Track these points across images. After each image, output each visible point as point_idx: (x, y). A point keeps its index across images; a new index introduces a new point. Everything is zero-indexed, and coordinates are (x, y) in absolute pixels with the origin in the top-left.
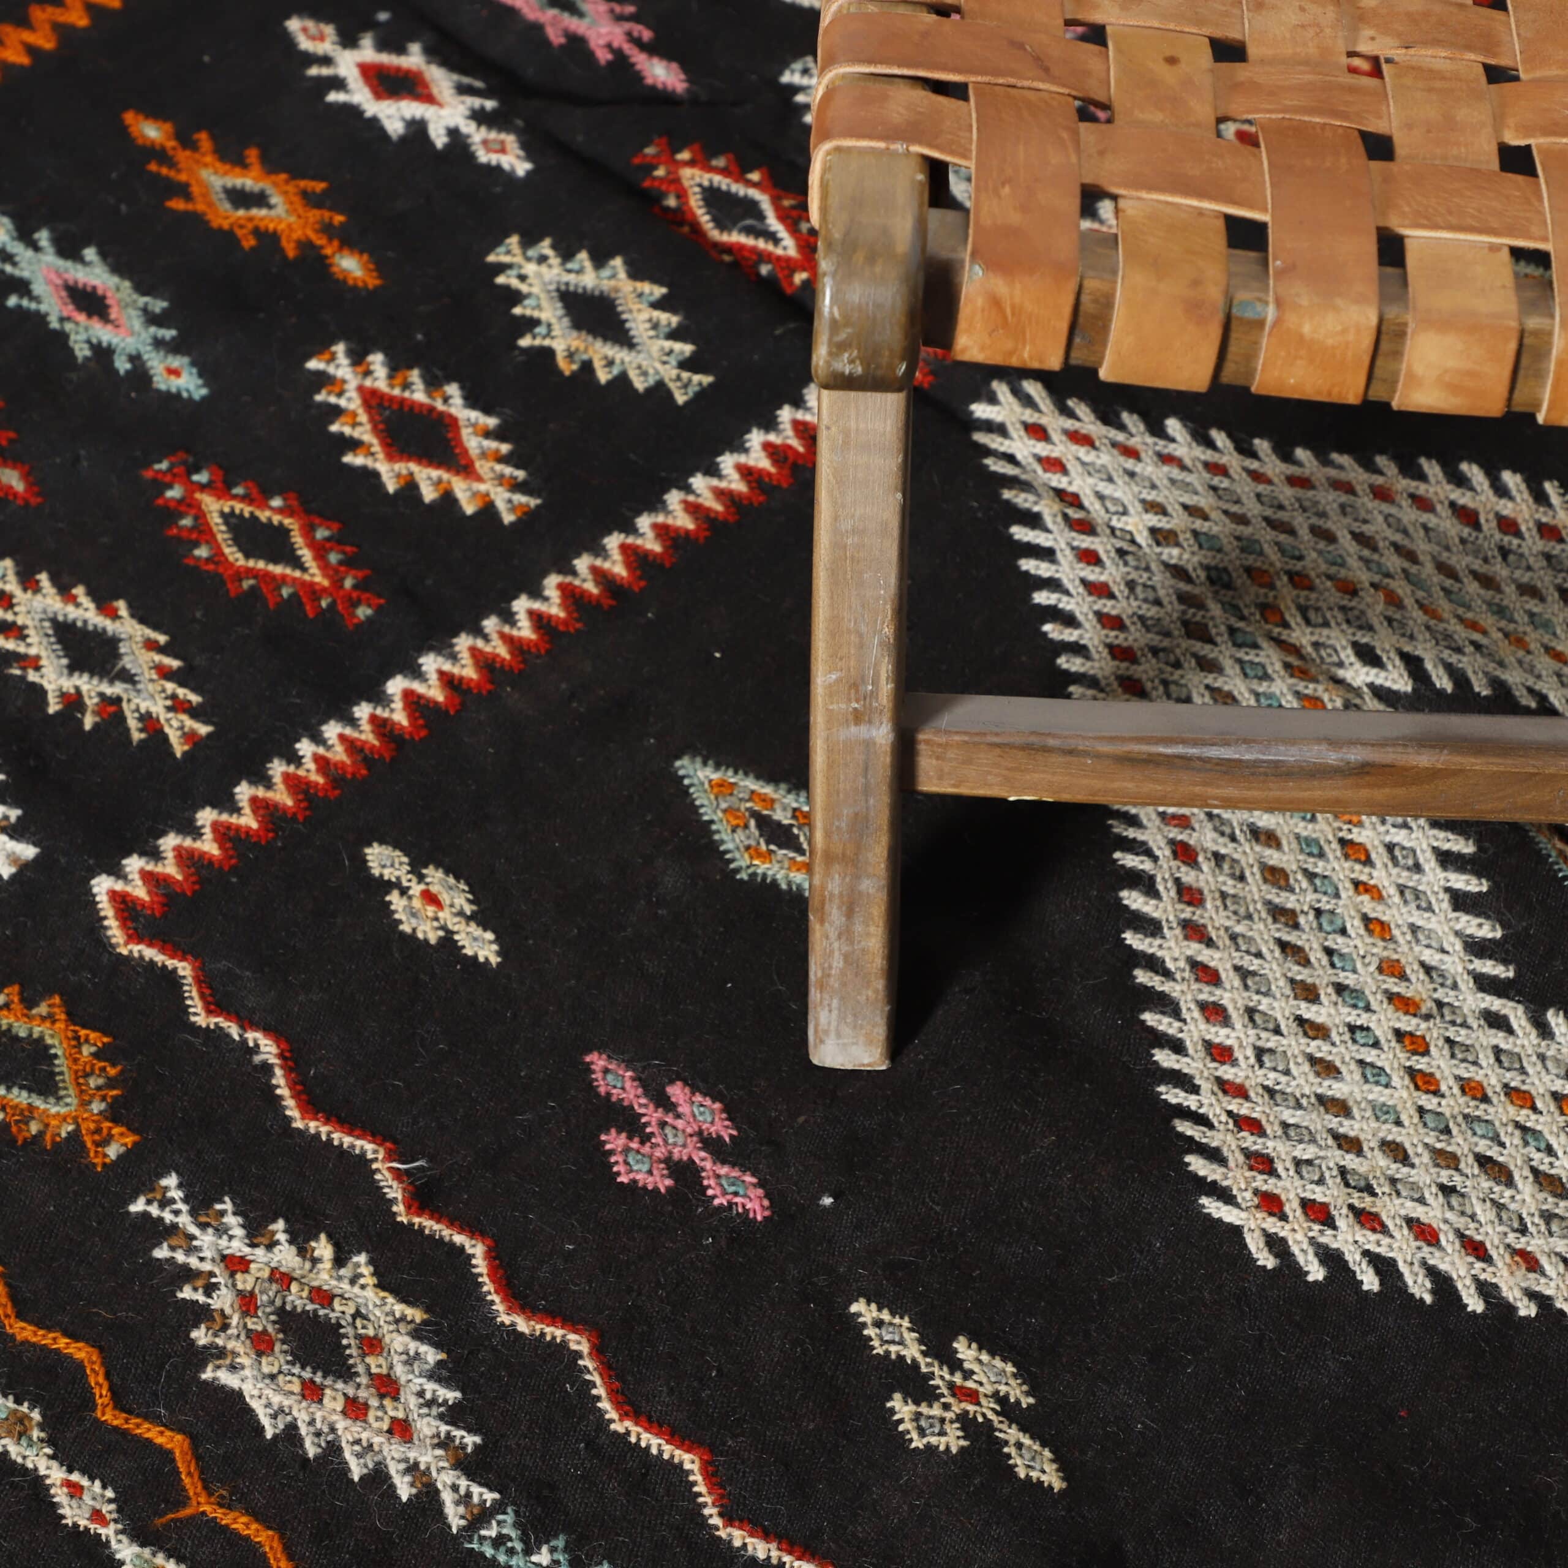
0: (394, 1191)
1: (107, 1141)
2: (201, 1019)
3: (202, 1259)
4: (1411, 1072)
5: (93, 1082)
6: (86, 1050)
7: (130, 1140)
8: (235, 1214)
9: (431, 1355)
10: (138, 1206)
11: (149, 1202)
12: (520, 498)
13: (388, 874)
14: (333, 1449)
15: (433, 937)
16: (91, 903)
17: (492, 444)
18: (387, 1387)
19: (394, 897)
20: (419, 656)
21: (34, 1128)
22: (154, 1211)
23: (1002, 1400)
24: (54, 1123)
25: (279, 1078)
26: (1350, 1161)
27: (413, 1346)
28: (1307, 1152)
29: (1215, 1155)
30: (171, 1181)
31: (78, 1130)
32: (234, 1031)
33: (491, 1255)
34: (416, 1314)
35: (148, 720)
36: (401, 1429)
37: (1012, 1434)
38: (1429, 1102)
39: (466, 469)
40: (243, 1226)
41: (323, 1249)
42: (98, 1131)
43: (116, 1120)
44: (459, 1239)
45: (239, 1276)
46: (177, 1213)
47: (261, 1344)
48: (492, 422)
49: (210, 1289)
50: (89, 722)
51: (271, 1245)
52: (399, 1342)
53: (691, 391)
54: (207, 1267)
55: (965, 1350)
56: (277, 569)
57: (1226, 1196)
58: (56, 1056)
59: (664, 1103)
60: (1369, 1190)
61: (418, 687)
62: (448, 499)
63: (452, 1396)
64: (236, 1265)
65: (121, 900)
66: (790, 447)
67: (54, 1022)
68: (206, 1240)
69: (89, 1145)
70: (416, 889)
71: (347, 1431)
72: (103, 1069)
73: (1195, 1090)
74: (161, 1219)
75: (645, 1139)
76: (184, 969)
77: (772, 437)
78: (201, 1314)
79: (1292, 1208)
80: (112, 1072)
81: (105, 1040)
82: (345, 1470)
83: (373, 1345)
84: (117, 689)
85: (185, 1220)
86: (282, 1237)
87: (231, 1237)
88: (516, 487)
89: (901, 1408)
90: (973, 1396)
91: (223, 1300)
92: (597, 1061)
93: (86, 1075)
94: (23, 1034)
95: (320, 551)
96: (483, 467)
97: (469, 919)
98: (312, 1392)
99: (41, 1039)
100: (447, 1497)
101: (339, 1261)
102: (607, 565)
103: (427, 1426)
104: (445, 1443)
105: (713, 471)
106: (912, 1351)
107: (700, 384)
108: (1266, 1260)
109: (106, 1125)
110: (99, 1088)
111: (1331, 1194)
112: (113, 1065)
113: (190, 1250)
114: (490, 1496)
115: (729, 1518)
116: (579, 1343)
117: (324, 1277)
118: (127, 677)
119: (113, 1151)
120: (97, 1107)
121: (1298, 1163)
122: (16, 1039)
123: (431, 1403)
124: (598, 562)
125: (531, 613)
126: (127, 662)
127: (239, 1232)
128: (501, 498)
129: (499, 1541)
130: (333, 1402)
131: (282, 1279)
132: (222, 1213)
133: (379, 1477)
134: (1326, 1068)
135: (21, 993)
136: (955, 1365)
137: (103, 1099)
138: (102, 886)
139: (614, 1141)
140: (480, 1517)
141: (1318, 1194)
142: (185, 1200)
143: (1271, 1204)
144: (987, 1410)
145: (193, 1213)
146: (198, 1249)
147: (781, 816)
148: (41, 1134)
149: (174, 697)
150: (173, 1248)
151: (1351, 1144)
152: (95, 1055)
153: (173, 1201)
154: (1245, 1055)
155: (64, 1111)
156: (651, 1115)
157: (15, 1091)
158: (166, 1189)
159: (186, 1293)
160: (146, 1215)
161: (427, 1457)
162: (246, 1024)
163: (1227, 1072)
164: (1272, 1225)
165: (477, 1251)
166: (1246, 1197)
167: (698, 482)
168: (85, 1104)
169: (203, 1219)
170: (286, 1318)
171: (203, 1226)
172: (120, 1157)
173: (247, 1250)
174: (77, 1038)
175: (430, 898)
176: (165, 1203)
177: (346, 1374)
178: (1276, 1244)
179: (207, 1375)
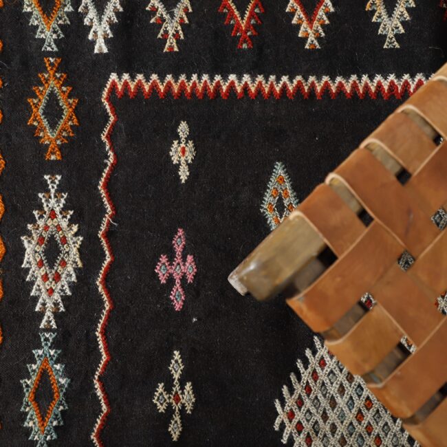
0: (103, 228)
1: (53, 153)
2: (103, 138)
3: (47, 206)
4: (360, 411)
5: (64, 134)
6: (70, 123)
7: (59, 158)
8: (65, 200)
9: (74, 279)
10: (47, 177)
11: (50, 179)
12: (316, 42)
13: (181, 134)
14: (32, 283)
15: (175, 162)
16: (107, 79)
17: (325, 17)
18: (57, 278)
19: (176, 142)
20: (245, 73)
21: (41, 134)
22: (49, 182)
23: (183, 406)
24: (46, 137)
25: (107, 170)
26: (321, 422)
27: (72, 272)
28: (313, 410)
29: (292, 391)
30: (59, 177)
31: (49, 145)
32: (107, 148)
33: (110, 264)
34: (80, 265)
35: (166, 32)
36: (51, 292)
37: (177, 418)
38: (355, 423)
39: (310, 21)
40: (64, 205)
41: (75, 228)
42: (53, 149)
43: (60, 150)
44: (107, 252)
45: (50, 219)
46: (53, 187)
47: (41, 239)
48: (332, 10)
49: (41, 217)
50: (152, 21)
51: (64, 217)
52: (70, 268)
53: (391, 46)
54: (46, 209)
55: (188, 386)
56: (236, 13)
57: (283, 404)
58: (62, 118)
59: (184, 259)
60: (317, 433)
61: (236, 82)
62: (298, 26)
63: (69, 293)
64: (53, 215)
65: (114, 85)
66: (397, 88)
67: (71, 107)
68: (53, 201)
69: (49, 151)
70: (183, 145)
71: (39, 281)
72: (69, 132)
73: (306, 368)
74: (48, 185)
75: (171, 264)
76: (112, 119)
77: (395, 81)
78: (33, 221)
79: (295, 421)
80: (71, 134)
81: (77, 124)
82: (30, 291)
83: (64, 264)
84: (166, 17)
85: (53, 191)
86: (69, 217)
87: (59, 206)
88: (319, 38)
89: (161, 388)
90: (177, 399)
91: (41, 223)
92: (181, 232)
93: (64, 130)
94: (61, 104)
95: (252, 15)
96: (316, 24)
97: (188, 164)
98: (40, 264)
99: (63, 110)
100: (45, 318)
101: (76, 235)
102: (317, 85)
103: (56, 296)
104: (56, 304)
105: (371, 78)
106: (176, 376)
107: (395, 46)
108: (277, 428)
109: (56, 149)
110: (64, 137)
111: (307, 427)
112: (73, 133)
113: (47, 201)
114: (54, 326)
115: (100, 379)
116: (107, 306)
117: (69, 235)
118: (172, 16)
119: (53, 157)
120: (59, 142)
121: (308, 411)
122: (58, 104)
123: (62, 290)
124: (316, 82)
125: (285, 83)
126: (176, 10)
127: (61, 206)
128: (311, 38)
129: (46, 339)
130: (42, 271)
131: (59, 228)
132: (62, 197)
133: (36, 299)
134: (342, 390)
135: (71, 91)
136: (182, 388)
137: (62, 141)
138: (114, 76)
139: (164, 259)
140: (49, 329)
141: (304, 423)
142: (58, 186)
143: (291, 415)
144: (177, 407)
145: (56, 191)
146: (49, 202)
147: (286, 202)
148: (41, 138)
149: (177, 32)
150: (44, 196)
151: (325, 417)
152: (71, 126)
153: (55, 183)
154: (327, 370)
155: (51, 136)
156: (178, 259)
157: (45, 120)
158: (56, 178)
159: (35, 213)
160: (46, 181)
161: (50, 305)
162: (112, 148)
163: (319, 370)
164: (286, 421)
165: (108, 259)
166: (287, 409)
167: (365, 78)
168: (57, 139)
169: (57, 195)
170: (52, 238)
171: (55, 196)
172: (53, 161)
173: (58, 213)
174: (71, 117)
175: (183, 151)
176: (53, 182)
177: (51, 267)
178: (283, 426)
179: (22, 238)
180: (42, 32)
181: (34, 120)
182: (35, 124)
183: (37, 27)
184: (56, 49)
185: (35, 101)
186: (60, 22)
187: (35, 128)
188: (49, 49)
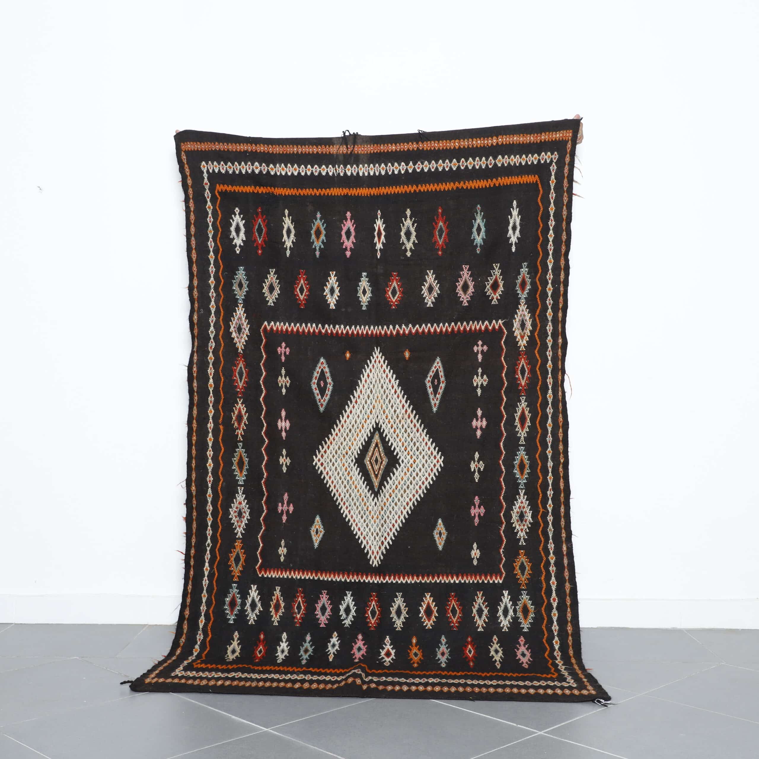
0: (504, 526)
1: (522, 553)
2: (504, 559)
4: (414, 463)
7: (520, 551)
8: (517, 536)
9: (514, 507)
10: (524, 544)
12: (427, 596)
13: (476, 560)
14: (528, 505)
15: (478, 550)
16: (503, 581)
17: (423, 605)
18: (520, 507)
19: (478, 557)
20: (453, 583)
21: (526, 560)
23: (474, 463)
24: (525, 558)
25: (503, 547)
26: (428, 460)
27: (514, 509)
28: (430, 463)
29: (437, 469)
30: (520, 544)
31: (524, 556)
32: (503, 555)
33: (501, 512)
34: (512, 512)
35: (482, 599)
36: (522, 503)
37: (476, 459)
38: (416, 459)
39: (428, 603)
41: (514, 525)
43: (519, 554)
44: (502, 516)
45: (523, 528)
47: (526, 521)
48: (420, 608)
49: (526, 529)
50: (487, 603)
51: (518, 529)
52: (515, 511)
53: (399, 593)
54: (524, 532)
55: (472, 470)
56: (456, 606)
57: (440, 465)
58: (519, 566)
59: (475, 515)
60: (429, 456)
61: (456, 580)
62: (433, 601)
63: (515, 502)
64: (522, 530)
65: (501, 579)
67: (516, 570)
68: (522, 535)
69: (524, 554)
70: (476, 556)
71: (526, 506)
73: (432, 477)
74: (524, 541)
75: (479, 513)
76: (501, 566)
78: (528, 527)
79: (436, 460)
80: (516, 560)
81: (514, 564)
82: (529, 503)
83: (518, 512)
84: (481, 605)
85: (522, 539)
86: (516, 530)
88: (426, 597)
89: (482, 469)
90: (476, 465)
91: (526, 527)
92: (476, 524)
93: (518, 561)
94: (520, 571)
95: (450, 605)
96: (426, 602)
97: (473, 549)
98: (526, 512)
99: (519, 569)
100: (523, 493)
101: (513, 523)
103: (519, 501)
104: (520, 498)
105: (407, 582)
106: (477, 473)
108: (443, 457)
110: (518, 559)
111: (432, 458)
113: (524, 535)
114: (520, 490)
115: (503, 472)
116: (502, 498)
117: (516, 523)
118: (479, 605)
119: (522, 551)
121: (432, 463)
123: (517, 503)
124: (427, 580)
125: (438, 579)
126: (478, 607)
127: (519, 534)
128: (428, 597)
129: (522, 486)
130: (524, 510)
131: (520, 525)
133: (527, 500)
134: (420, 470)
135: (517, 576)
136: (475, 469)
137: (519, 557)
138: (501, 582)
139: (482, 515)
140: (522, 489)
141: (433, 459)
142: (520, 541)
143: (438, 461)
144: (476, 463)
147: (438, 535)
148: (527, 558)
149: (478, 599)
150: (525, 537)
151: (426, 461)
152: (516, 563)
154: (425, 477)
155: (523, 559)
156: (477, 515)
157: (525, 565)
159: (528, 531)
161: (522, 498)
162: (501, 555)
163: (428, 477)
164: (439, 459)
165: (502, 514)
166: (439, 464)
167: (409, 582)
168: (521, 558)
169: (520, 538)
170: (522, 522)
173: (520, 531)
174: (516, 566)
175: (475, 554)
176: (522, 542)
177: (522, 511)
178: (441, 458)
179: (532, 521)
180: (527, 598)
181: (529, 565)
182: (529, 564)
183: (529, 600)
184: (522, 592)
185: (529, 572)
186: (520, 602)
187: (529, 562)
188: (525, 592)
